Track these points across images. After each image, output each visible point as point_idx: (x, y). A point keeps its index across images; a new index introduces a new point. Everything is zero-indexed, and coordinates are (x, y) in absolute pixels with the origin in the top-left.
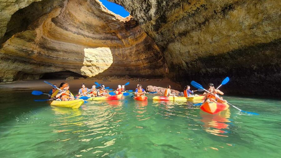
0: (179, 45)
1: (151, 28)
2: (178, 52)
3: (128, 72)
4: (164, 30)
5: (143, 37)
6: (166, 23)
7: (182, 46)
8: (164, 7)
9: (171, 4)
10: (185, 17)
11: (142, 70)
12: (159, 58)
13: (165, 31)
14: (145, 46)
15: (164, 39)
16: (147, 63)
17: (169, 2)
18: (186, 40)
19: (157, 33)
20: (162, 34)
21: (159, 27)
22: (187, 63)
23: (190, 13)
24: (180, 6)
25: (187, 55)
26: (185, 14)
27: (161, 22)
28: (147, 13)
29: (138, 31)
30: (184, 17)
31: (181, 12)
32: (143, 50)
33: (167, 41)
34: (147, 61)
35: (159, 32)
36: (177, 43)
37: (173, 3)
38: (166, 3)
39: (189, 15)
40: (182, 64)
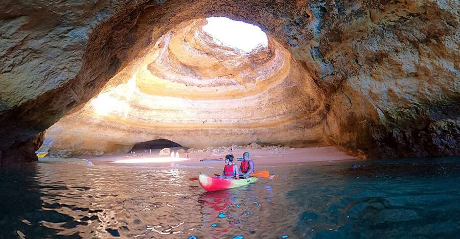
0: (369, 81)
1: (312, 53)
2: (366, 93)
3: (255, 138)
4: (337, 54)
5: (282, 77)
6: (341, 42)
7: (373, 82)
8: (336, 17)
9: (348, 12)
10: (376, 31)
11: (281, 132)
12: (312, 109)
13: (339, 56)
14: (287, 89)
15: (336, 70)
16: (290, 119)
17: (344, 10)
18: (381, 71)
19: (324, 61)
20: (332, 61)
21: (327, 50)
22: (386, 113)
23: (384, 25)
24: (367, 14)
25: (386, 98)
26: (377, 27)
27: (331, 41)
28: (303, 28)
29: (273, 68)
30: (374, 30)
31: (370, 23)
32: (281, 98)
33: (342, 74)
34: (290, 117)
35: (326, 58)
36: (363, 75)
37: (353, 11)
38: (339, 11)
39: (384, 28)
40: (377, 114)
